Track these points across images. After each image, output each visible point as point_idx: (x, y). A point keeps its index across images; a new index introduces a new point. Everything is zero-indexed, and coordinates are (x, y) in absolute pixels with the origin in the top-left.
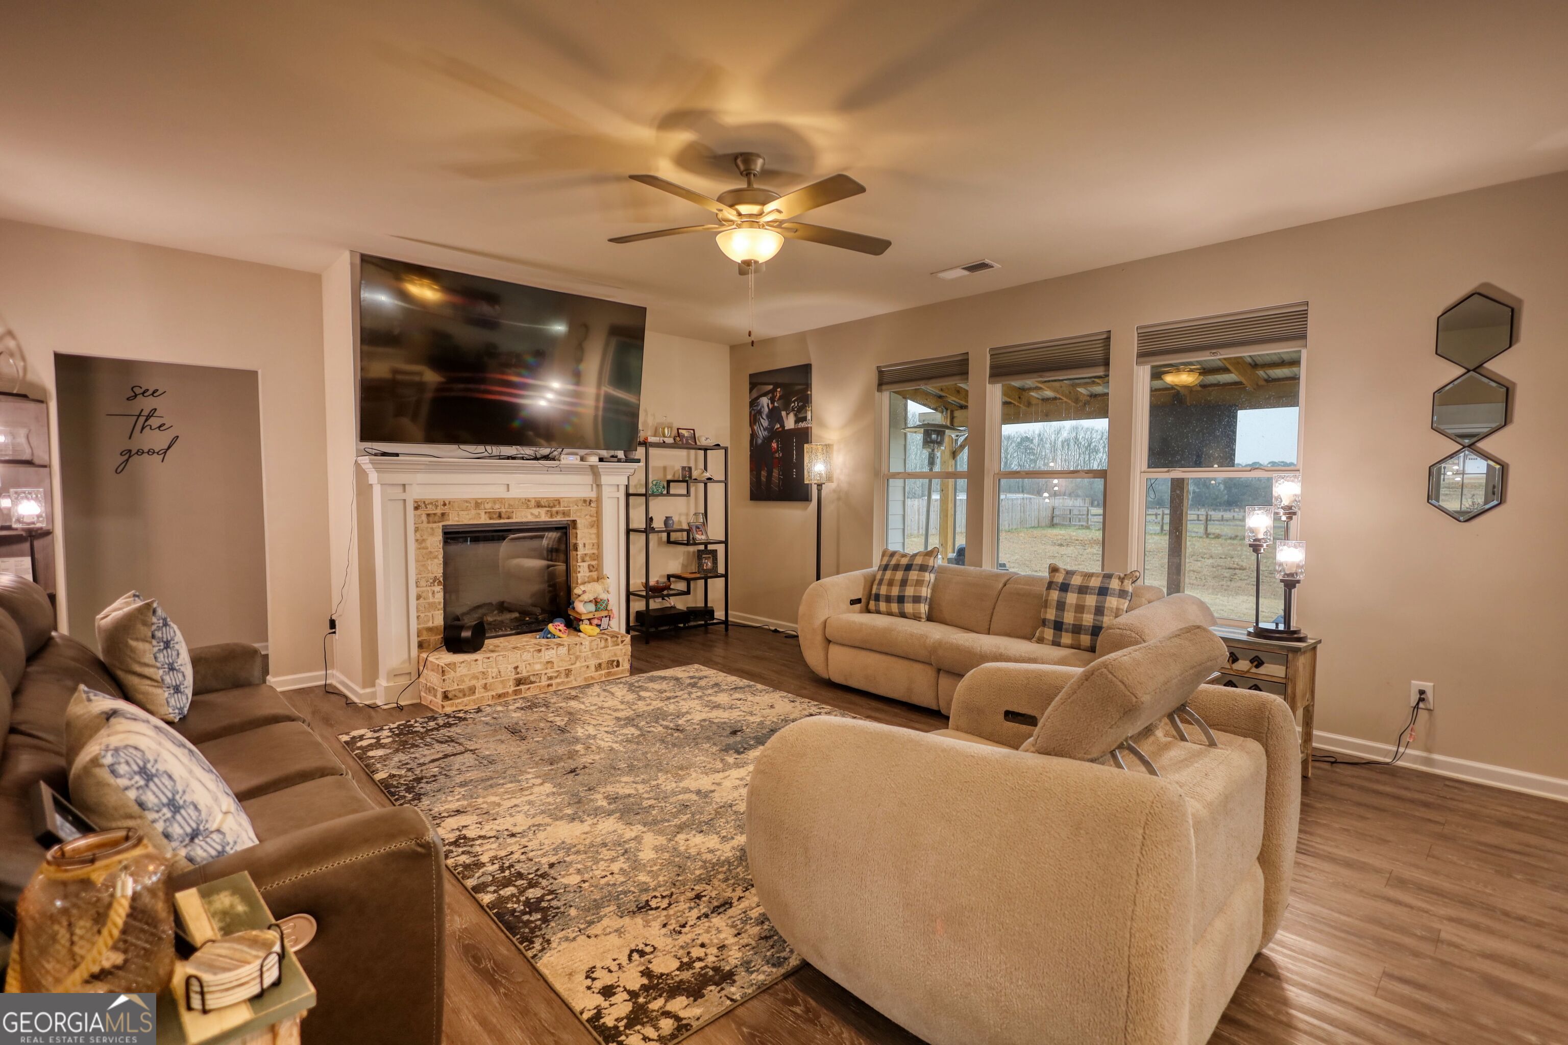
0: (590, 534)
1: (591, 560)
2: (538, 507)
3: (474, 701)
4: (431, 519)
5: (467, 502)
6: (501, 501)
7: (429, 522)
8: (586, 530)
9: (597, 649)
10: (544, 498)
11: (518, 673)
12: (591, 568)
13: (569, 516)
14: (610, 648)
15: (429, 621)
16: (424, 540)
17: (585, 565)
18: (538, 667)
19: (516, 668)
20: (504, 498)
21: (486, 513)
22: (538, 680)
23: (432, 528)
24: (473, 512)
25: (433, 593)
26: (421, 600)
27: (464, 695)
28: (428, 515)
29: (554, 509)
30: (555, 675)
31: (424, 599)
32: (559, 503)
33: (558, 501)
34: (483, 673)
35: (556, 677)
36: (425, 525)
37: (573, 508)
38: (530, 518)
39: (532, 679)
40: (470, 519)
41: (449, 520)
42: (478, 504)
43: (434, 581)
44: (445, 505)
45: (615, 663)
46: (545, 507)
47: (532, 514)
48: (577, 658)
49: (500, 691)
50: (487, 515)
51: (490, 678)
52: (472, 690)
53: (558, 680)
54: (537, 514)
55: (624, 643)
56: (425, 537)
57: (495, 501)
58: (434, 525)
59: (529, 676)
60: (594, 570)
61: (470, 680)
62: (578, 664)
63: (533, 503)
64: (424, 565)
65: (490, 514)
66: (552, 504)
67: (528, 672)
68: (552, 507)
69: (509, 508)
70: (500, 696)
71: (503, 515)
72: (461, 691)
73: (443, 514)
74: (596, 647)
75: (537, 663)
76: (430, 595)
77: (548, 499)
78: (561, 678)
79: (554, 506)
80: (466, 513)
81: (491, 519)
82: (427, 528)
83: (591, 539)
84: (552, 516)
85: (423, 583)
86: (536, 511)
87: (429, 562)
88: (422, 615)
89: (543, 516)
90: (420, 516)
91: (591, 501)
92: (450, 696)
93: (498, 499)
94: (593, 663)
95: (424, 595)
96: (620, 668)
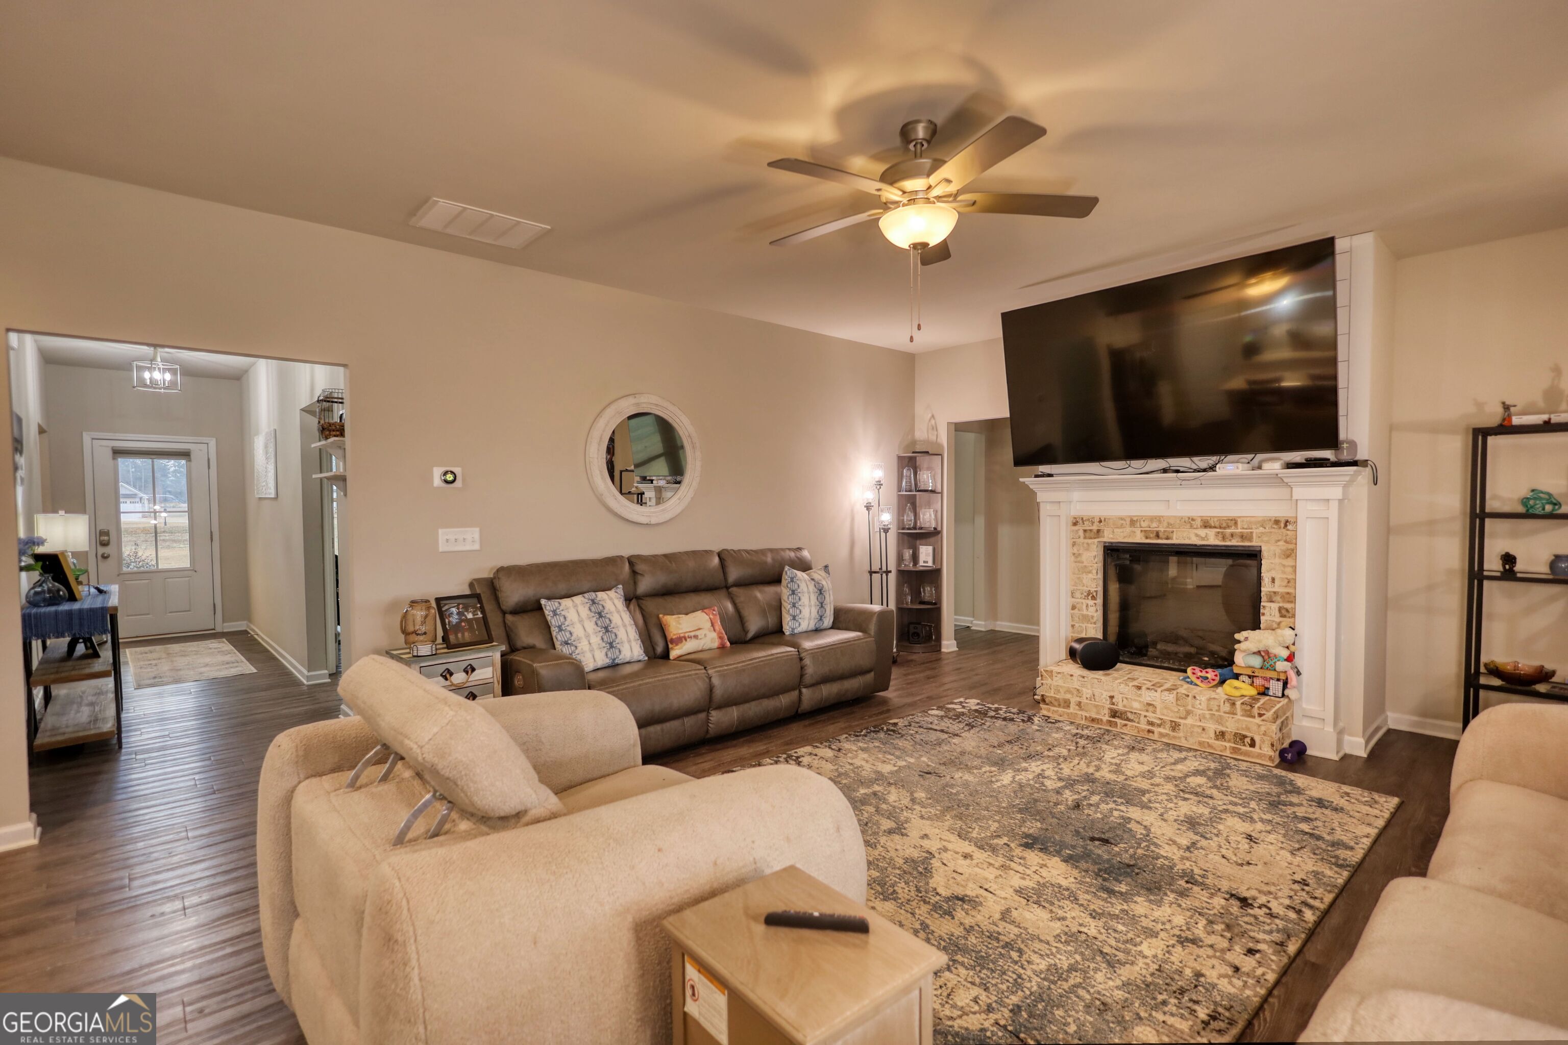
0: (1284, 566)
1: (1284, 602)
2: (1205, 527)
3: (1068, 714)
4: (1088, 534)
5: (1122, 519)
6: (1159, 519)
7: (1085, 538)
8: (1277, 561)
9: (1218, 710)
10: (1214, 517)
11: (1113, 704)
12: (1284, 612)
13: (1250, 540)
14: (1238, 717)
15: (1082, 632)
16: (1079, 554)
17: (1275, 606)
18: (1136, 705)
19: (1112, 697)
20: (1162, 517)
21: (1141, 531)
22: (1137, 720)
23: (1088, 544)
24: (1128, 529)
25: (1087, 606)
26: (1076, 611)
27: (1059, 705)
28: (1085, 531)
29: (1228, 531)
30: (1159, 722)
31: (1079, 610)
32: (1236, 523)
33: (1235, 521)
34: (1078, 690)
35: (1159, 726)
36: (1082, 540)
37: (1257, 531)
38: (1195, 541)
39: (1129, 715)
40: (1125, 537)
41: (1104, 537)
42: (1133, 522)
43: (1088, 595)
44: (1100, 521)
45: (1248, 740)
46: (1215, 527)
47: (1197, 535)
48: (1188, 713)
49: (1094, 716)
50: (1143, 533)
51: (1085, 698)
52: (1067, 703)
53: (1161, 730)
54: (1203, 535)
55: (1263, 718)
56: (1081, 552)
57: (1152, 519)
58: (1090, 541)
59: (1126, 712)
60: (1288, 615)
61: (1065, 693)
62: (1189, 721)
63: (1198, 523)
64: (1079, 578)
65: (1146, 533)
66: (1224, 525)
67: (1124, 706)
68: (1225, 528)
69: (1168, 527)
70: (1093, 720)
71: (1161, 535)
72: (1056, 699)
73: (1098, 531)
74: (1217, 708)
75: (1135, 700)
76: (1084, 607)
77: (1220, 519)
78: (1164, 728)
79: (1228, 527)
80: (1121, 530)
81: (1147, 538)
82: (1083, 543)
83: (1284, 572)
84: (1224, 538)
85: (1078, 595)
86: (1203, 532)
87: (1084, 576)
88: (1077, 625)
89: (1211, 539)
90: (1077, 531)
91: (1287, 521)
92: (1047, 700)
93: (1156, 517)
94: (1212, 727)
95: (1078, 606)
96: (1256, 750)
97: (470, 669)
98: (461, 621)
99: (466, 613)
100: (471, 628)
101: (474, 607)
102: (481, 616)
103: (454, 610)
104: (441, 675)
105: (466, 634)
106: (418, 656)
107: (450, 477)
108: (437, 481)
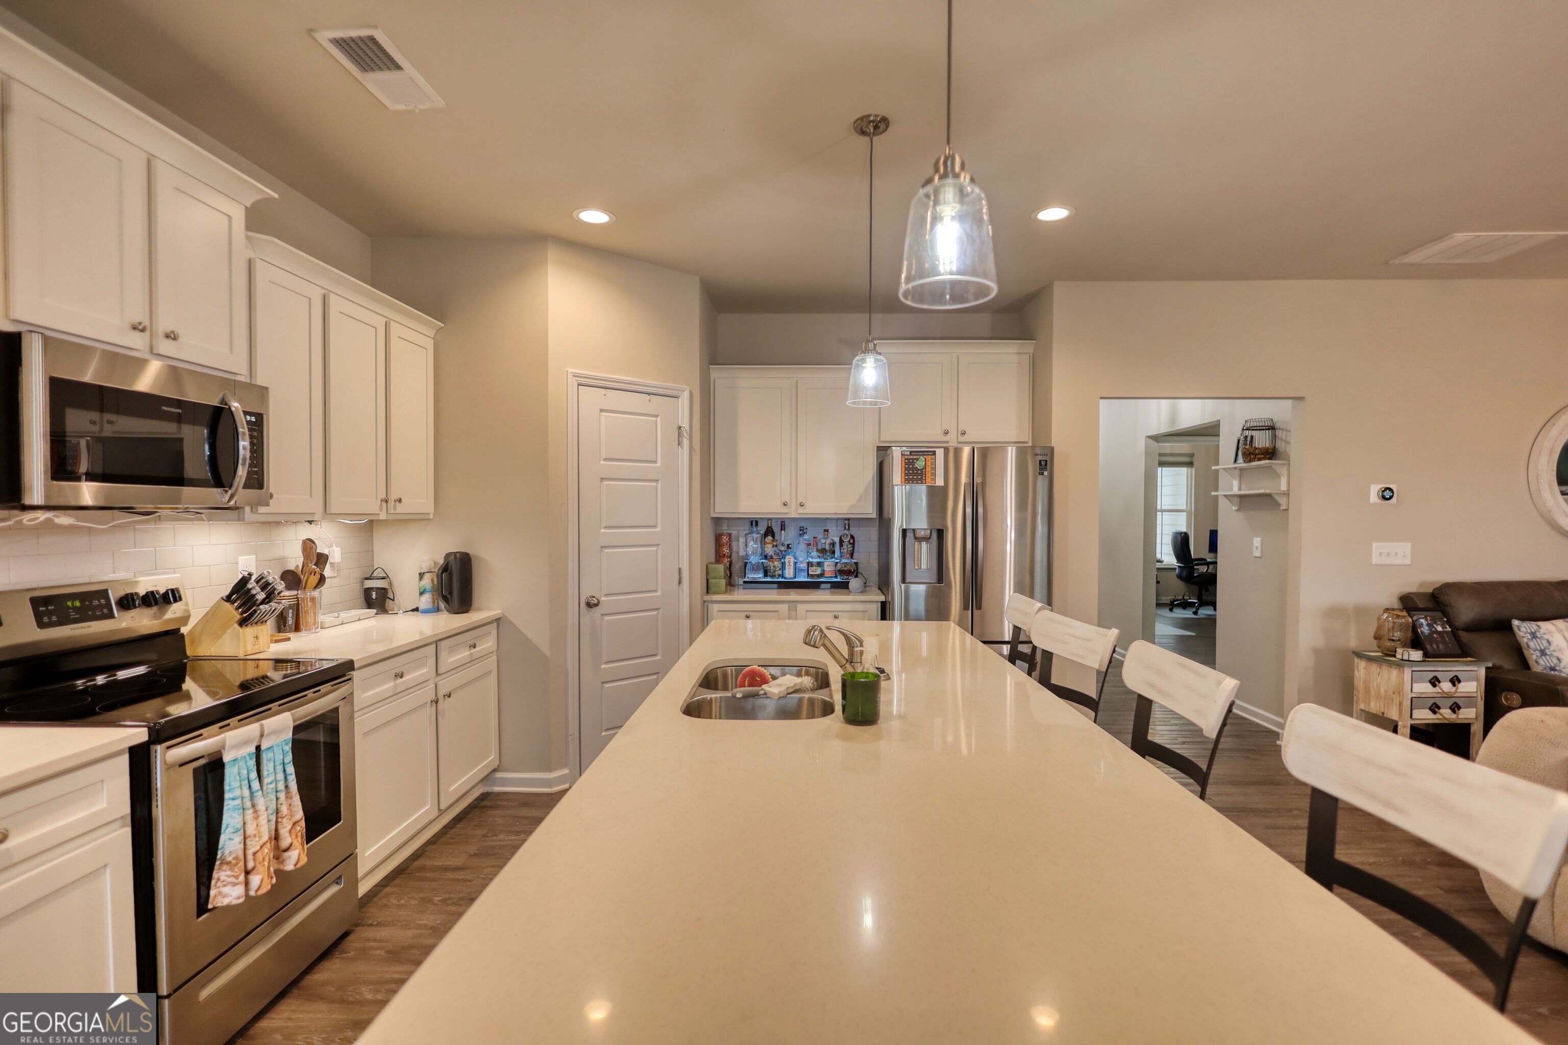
97: (1455, 681)
98: (1432, 633)
99: (1435, 625)
100: (1444, 642)
101: (1441, 620)
102: (1450, 630)
103: (1423, 621)
104: (1430, 682)
105: (1440, 646)
106: (1409, 661)
107: (1387, 494)
108: (1374, 498)
